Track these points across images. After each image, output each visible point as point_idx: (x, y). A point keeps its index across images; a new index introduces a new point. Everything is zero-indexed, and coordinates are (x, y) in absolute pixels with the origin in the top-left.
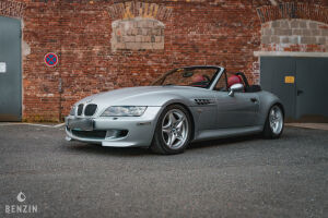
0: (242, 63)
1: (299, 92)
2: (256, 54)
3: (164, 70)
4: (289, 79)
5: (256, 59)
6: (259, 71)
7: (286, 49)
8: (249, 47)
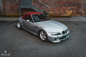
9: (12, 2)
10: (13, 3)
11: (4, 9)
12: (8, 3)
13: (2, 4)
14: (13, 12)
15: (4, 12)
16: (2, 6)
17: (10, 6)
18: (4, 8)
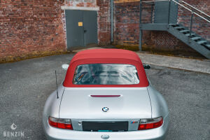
0: (56, 14)
1: (85, 31)
2: (63, 8)
3: (2, 20)
4: (80, 24)
5: (63, 11)
6: (64, 19)
7: (78, 5)
8: (59, 3)
9: (133, 15)
10: (135, 18)
11: (118, 32)
12: (125, 18)
13: (114, 21)
14: (132, 38)
15: (117, 38)
16: (115, 25)
17: (128, 25)
18: (117, 29)
